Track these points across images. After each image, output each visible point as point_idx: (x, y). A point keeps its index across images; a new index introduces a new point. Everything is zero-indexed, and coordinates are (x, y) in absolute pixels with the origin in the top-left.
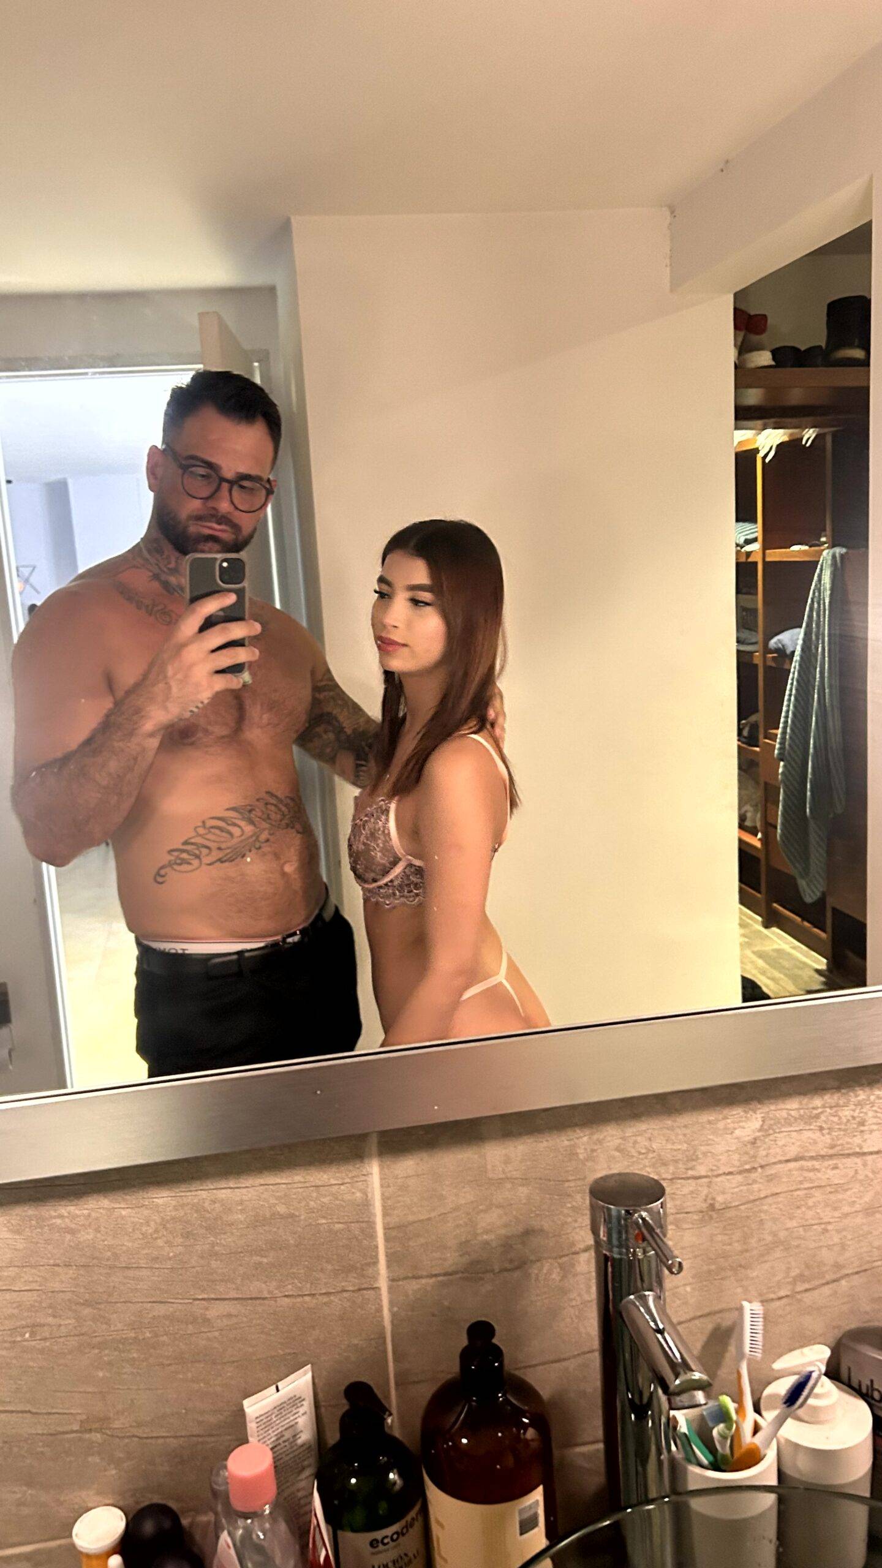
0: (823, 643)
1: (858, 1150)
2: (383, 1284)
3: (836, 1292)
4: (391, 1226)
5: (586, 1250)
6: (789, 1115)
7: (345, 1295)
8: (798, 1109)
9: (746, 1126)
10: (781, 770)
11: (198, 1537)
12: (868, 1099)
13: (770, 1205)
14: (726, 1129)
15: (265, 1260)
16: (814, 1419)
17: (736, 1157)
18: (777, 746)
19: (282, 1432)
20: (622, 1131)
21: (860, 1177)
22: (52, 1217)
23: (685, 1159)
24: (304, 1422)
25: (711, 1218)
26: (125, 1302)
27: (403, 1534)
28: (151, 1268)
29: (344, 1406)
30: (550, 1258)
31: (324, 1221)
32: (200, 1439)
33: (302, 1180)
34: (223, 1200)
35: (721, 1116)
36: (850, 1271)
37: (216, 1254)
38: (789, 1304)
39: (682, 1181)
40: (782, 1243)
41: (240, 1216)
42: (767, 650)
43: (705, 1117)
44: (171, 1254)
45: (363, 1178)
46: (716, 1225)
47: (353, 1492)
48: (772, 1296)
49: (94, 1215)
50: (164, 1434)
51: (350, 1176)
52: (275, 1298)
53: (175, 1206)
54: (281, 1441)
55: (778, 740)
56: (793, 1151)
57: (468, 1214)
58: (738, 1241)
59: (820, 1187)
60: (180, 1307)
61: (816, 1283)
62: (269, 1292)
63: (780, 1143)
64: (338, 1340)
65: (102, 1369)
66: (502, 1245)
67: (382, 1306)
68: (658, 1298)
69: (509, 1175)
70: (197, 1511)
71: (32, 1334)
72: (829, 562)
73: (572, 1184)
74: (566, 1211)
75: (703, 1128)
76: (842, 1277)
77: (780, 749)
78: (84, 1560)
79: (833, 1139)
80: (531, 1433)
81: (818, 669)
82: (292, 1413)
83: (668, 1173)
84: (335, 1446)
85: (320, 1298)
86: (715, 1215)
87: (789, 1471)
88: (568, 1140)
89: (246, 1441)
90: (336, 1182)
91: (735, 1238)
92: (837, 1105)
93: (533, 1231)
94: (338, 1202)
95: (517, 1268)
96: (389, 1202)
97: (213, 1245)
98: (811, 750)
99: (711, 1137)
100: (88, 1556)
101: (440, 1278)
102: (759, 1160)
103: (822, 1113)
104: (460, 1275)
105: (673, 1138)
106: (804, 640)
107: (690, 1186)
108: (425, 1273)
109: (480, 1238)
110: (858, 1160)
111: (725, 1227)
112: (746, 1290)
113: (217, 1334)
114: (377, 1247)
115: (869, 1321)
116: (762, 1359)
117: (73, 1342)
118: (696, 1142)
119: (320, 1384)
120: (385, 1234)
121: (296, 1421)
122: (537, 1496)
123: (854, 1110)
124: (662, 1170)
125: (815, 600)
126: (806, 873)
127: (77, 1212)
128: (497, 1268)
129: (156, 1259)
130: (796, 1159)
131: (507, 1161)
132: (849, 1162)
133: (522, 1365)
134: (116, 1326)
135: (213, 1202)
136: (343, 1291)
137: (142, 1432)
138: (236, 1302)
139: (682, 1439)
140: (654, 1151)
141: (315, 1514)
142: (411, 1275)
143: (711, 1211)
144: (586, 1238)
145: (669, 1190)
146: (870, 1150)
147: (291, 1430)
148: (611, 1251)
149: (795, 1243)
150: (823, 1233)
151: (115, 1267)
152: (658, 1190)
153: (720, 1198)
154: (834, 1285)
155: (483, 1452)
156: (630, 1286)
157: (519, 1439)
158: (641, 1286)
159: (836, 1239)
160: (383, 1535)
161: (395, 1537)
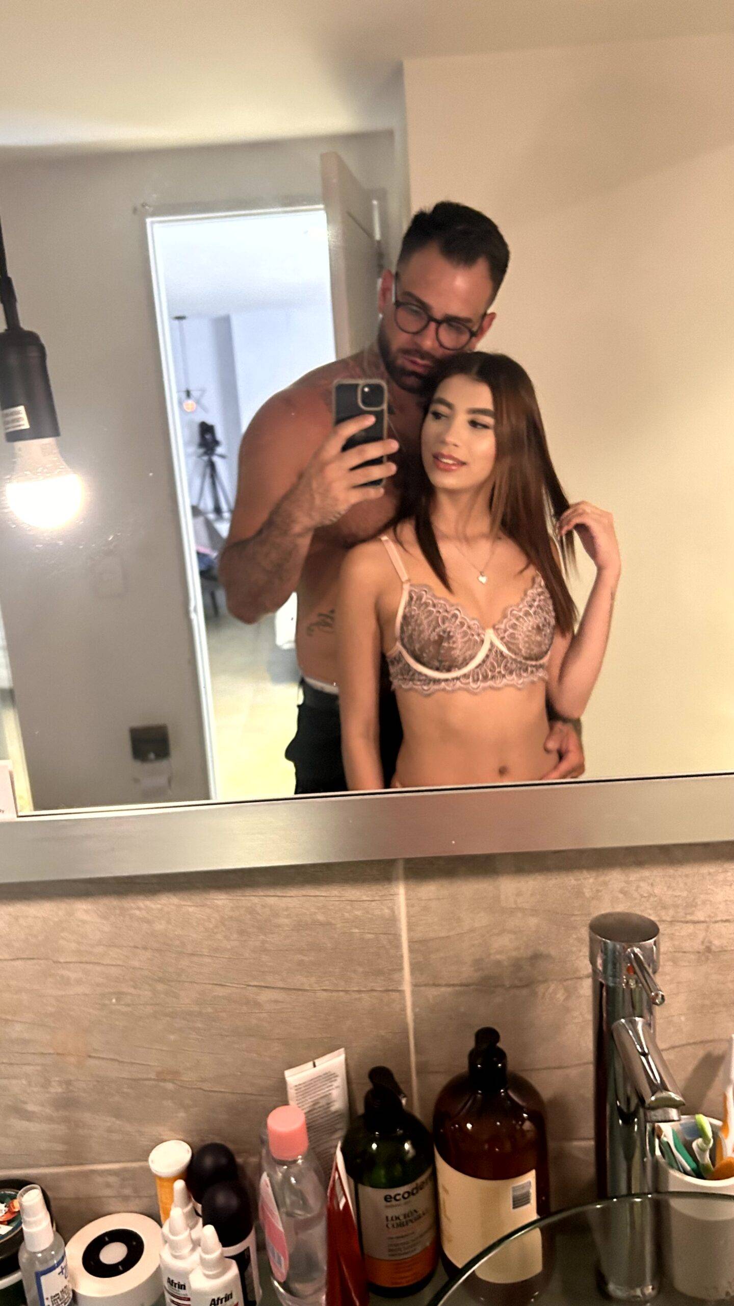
2: (407, 988)
4: (414, 940)
5: (587, 977)
7: (375, 994)
14: (725, 881)
15: (306, 959)
19: (317, 1099)
20: (626, 876)
22: (132, 908)
23: (685, 904)
24: (337, 1095)
25: (707, 959)
26: (191, 982)
27: (413, 1194)
28: (213, 956)
29: (368, 1086)
30: (555, 980)
31: (357, 931)
32: (254, 1097)
33: (338, 895)
34: (271, 905)
35: (720, 870)
37: (266, 950)
39: (679, 924)
43: (706, 869)
44: (229, 947)
45: (391, 897)
46: (712, 965)
47: (373, 1155)
50: (223, 1090)
51: (380, 894)
52: (315, 991)
53: (232, 907)
54: (316, 1107)
57: (483, 935)
58: (732, 981)
60: (236, 990)
62: (310, 985)
64: (368, 1030)
65: (174, 1033)
66: (512, 965)
67: (406, 1007)
68: (648, 1025)
69: (520, 906)
71: (118, 999)
73: (578, 918)
74: (572, 941)
75: (704, 878)
78: (158, 1182)
80: (527, 1125)
82: (326, 1086)
83: (668, 915)
84: (363, 1116)
85: (353, 994)
86: (711, 957)
88: (576, 880)
89: (286, 1103)
90: (367, 899)
91: (730, 977)
93: (541, 955)
94: (369, 916)
95: (527, 986)
96: (414, 920)
97: (263, 942)
99: (711, 887)
100: (160, 1178)
101: (457, 988)
104: (473, 987)
105: (674, 885)
107: (688, 929)
108: (444, 983)
109: (492, 957)
111: (720, 968)
114: (402, 956)
117: (149, 1010)
118: (695, 891)
119: (352, 1065)
120: (409, 946)
121: (330, 1092)
122: (530, 1178)
124: (663, 913)
127: (153, 906)
128: (507, 984)
129: (216, 950)
131: (519, 894)
133: (527, 1068)
134: (183, 1001)
135: (263, 906)
136: (372, 990)
137: (206, 1086)
138: (282, 991)
139: (665, 1148)
140: (656, 896)
141: (337, 1169)
142: (431, 982)
143: (708, 951)
144: (585, 967)
145: (668, 931)
147: (324, 1099)
148: (606, 978)
151: (183, 953)
152: (653, 930)
153: (717, 942)
155: (485, 1137)
156: (622, 1010)
157: (516, 1130)
158: (631, 1012)
160: (396, 1193)
161: (406, 1196)
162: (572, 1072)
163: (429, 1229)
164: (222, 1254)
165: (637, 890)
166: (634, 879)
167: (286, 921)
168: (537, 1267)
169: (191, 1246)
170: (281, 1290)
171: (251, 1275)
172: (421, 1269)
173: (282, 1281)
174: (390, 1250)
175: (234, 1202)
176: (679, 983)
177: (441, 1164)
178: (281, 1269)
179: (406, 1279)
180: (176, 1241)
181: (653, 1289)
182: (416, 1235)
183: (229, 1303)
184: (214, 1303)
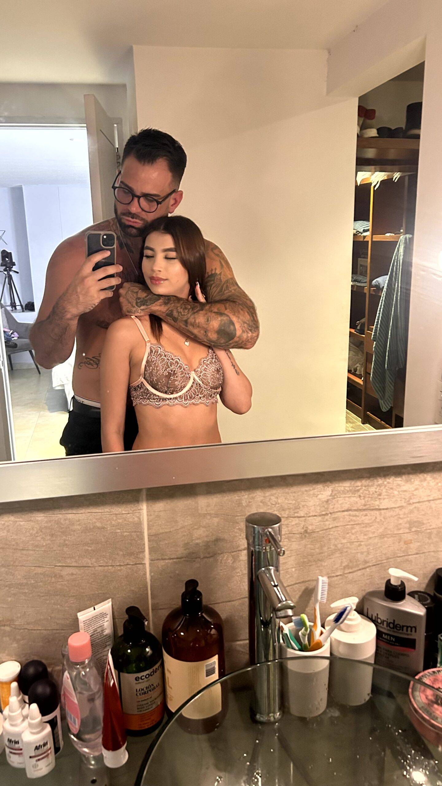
0: (398, 283)
1: (377, 507)
2: (147, 561)
3: (364, 574)
4: (151, 535)
5: (244, 550)
6: (345, 489)
7: (129, 566)
8: (349, 487)
9: (324, 493)
10: (374, 346)
11: (55, 677)
12: (383, 483)
14: (314, 494)
15: (90, 549)
16: (349, 630)
17: (318, 508)
18: (373, 334)
19: (96, 629)
20: (264, 493)
21: (378, 520)
23: (294, 508)
24: (107, 626)
25: (305, 536)
27: (151, 675)
28: (35, 550)
29: (126, 617)
30: (227, 552)
31: (119, 531)
32: (58, 631)
33: (109, 511)
34: (70, 519)
35: (311, 489)
36: (370, 565)
37: (66, 545)
38: (341, 579)
39: (292, 518)
40: (339, 550)
41: (78, 527)
42: (371, 286)
43: (304, 488)
44: (44, 544)
45: (139, 511)
46: (308, 540)
47: (128, 655)
48: (333, 575)
49: (6, 524)
50: (40, 628)
51: (132, 510)
52: (94, 567)
53: (46, 521)
54: (95, 633)
55: (373, 331)
56: (346, 506)
57: (189, 530)
58: (318, 548)
59: (359, 524)
60: (48, 569)
61: (356, 569)
62: (92, 564)
63: (340, 502)
64: (125, 588)
65: (10, 597)
66: (204, 546)
67: (146, 573)
68: (277, 570)
69: (209, 512)
70: (55, 665)
72: (403, 241)
73: (240, 518)
74: (236, 530)
75: (303, 493)
76: (367, 567)
77: (374, 335)
79: (365, 502)
80: (213, 631)
81: (395, 296)
82: (101, 620)
83: (286, 514)
84: (121, 636)
85: (116, 567)
86: (307, 535)
87: (335, 653)
88: (238, 497)
89: (79, 631)
90: (125, 512)
91: (317, 546)
92: (368, 486)
93: (220, 539)
94: (125, 522)
95: (212, 557)
96: (151, 523)
97: (65, 540)
98: (389, 336)
99: (307, 498)
100: (2, 683)
101: (175, 560)
102: (329, 510)
103: (360, 489)
104: (184, 559)
105: (288, 497)
106: (389, 280)
107: (296, 521)
108: (167, 557)
109: (194, 542)
110: (377, 512)
111: (312, 541)
112: (321, 571)
113: (66, 583)
114: (144, 544)
115: (379, 588)
116: (326, 603)
118: (299, 500)
119: (115, 608)
120: (148, 538)
121: (103, 624)
122: (215, 659)
123: (376, 488)
124: (283, 513)
125: (396, 261)
126: (384, 396)
129: (37, 546)
130: (347, 511)
131: (208, 506)
132: (372, 512)
133: (213, 603)
134: (17, 577)
135: (65, 520)
136: (128, 564)
137: (31, 627)
138: (75, 568)
139: (285, 636)
140: (279, 504)
141: (109, 664)
142: (160, 558)
143: (306, 533)
144: (243, 543)
145: (286, 523)
146: (383, 508)
147: (100, 628)
148: (254, 547)
149: (345, 550)
150: (359, 546)
151: (17, 549)
152: (278, 520)
153: (310, 528)
154: (363, 570)
155: (191, 639)
156: (262, 563)
157: (208, 634)
158: (268, 564)
159: (365, 549)
160: (142, 675)
161: (147, 676)
162: (236, 603)
163: (160, 694)
164: (41, 720)
165: (269, 501)
166: (268, 495)
167: (79, 527)
168: (219, 709)
169: (22, 719)
170: (75, 739)
171: (58, 732)
172: (156, 718)
173: (76, 733)
174: (138, 709)
175: (48, 690)
176: (291, 550)
177: (167, 658)
178: (75, 727)
179: (147, 725)
180: (14, 716)
181: (279, 715)
182: (152, 699)
183: (46, 748)
184: (37, 748)
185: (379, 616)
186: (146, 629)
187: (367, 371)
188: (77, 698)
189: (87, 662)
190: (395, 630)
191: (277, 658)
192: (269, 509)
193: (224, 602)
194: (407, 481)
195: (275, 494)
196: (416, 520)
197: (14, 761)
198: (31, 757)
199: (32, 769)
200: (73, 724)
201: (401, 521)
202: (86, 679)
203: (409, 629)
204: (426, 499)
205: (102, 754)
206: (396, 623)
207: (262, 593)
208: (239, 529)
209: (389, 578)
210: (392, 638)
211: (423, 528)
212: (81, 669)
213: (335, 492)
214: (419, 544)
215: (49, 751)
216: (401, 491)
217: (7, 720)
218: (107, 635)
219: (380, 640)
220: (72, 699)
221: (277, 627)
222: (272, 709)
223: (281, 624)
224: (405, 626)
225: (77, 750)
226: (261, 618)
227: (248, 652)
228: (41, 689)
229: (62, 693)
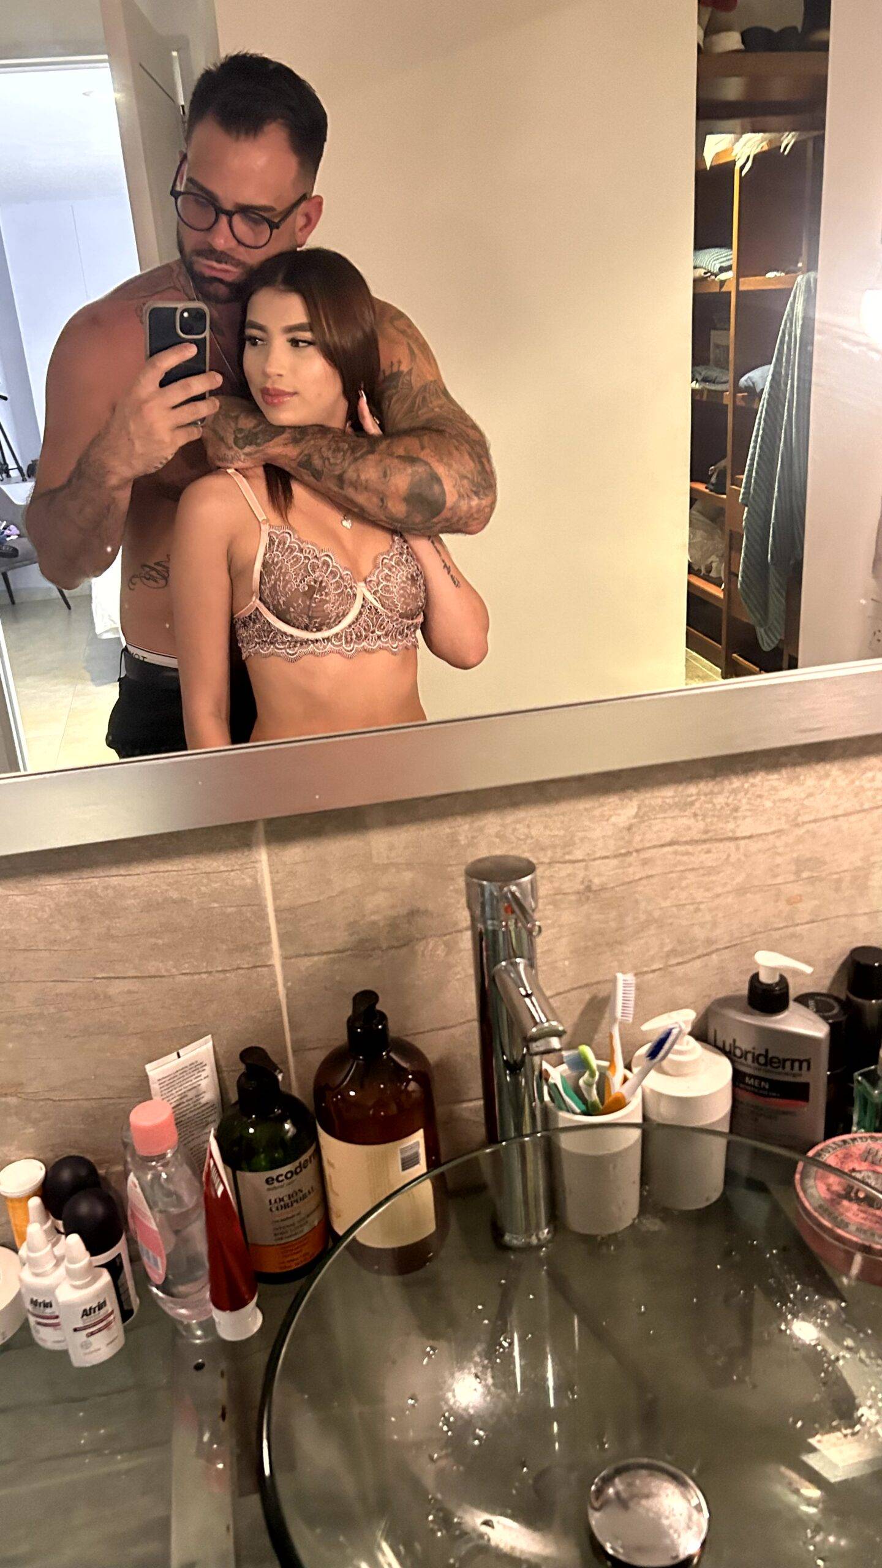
0: (793, 378)
1: (730, 835)
2: (276, 961)
3: (706, 965)
4: (281, 909)
5: (466, 929)
6: (664, 802)
7: (241, 972)
8: (673, 797)
9: (622, 813)
10: (744, 516)
12: (743, 786)
13: (645, 886)
14: (602, 816)
15: (160, 942)
16: (678, 1071)
17: (611, 842)
18: (742, 490)
19: (185, 1092)
20: (502, 818)
21: (733, 859)
23: (562, 844)
24: (206, 1086)
25: (588, 898)
26: (27, 981)
27: (297, 1173)
28: (50, 950)
29: (242, 1068)
30: (435, 936)
31: (216, 905)
32: (111, 1101)
33: (192, 867)
34: (115, 886)
35: (597, 804)
36: (719, 946)
37: (112, 936)
38: (663, 977)
39: (559, 865)
40: (656, 921)
41: (133, 901)
42: (737, 389)
43: (583, 805)
44: (68, 938)
45: (252, 865)
46: (593, 905)
47: (251, 1139)
48: (645, 969)
50: (76, 1097)
51: (240, 862)
52: (172, 976)
53: (68, 893)
54: (184, 1100)
55: (743, 485)
56: (668, 837)
57: (355, 897)
58: (614, 919)
59: (693, 869)
60: (81, 985)
61: (690, 957)
62: (167, 970)
63: (655, 829)
64: (236, 1012)
66: (390, 925)
67: (276, 982)
68: (531, 964)
69: (393, 861)
70: (111, 1162)
72: (803, 288)
73: (454, 867)
74: (449, 893)
75: (581, 815)
76: (712, 952)
77: (744, 494)
78: (10, 1204)
79: (706, 825)
80: (412, 1086)
81: (786, 407)
82: (194, 1077)
84: (236, 1103)
85: (217, 975)
86: (591, 895)
87: (653, 1116)
88: (450, 828)
89: (151, 1099)
90: (225, 869)
91: (611, 916)
92: (712, 793)
93: (418, 911)
94: (228, 887)
95: (405, 945)
96: (279, 887)
97: (109, 928)
98: (776, 494)
99: (588, 823)
100: (12, 1200)
101: (331, 956)
102: (634, 844)
103: (696, 800)
104: (349, 953)
105: (551, 824)
106: (773, 375)
107: (567, 870)
108: (316, 952)
109: (367, 919)
110: (732, 845)
111: (601, 907)
112: (621, 963)
114: (269, 928)
116: (633, 1023)
118: (572, 829)
119: (221, 1052)
120: (276, 916)
121: (199, 1083)
122: (419, 1137)
123: (728, 798)
124: (541, 855)
125: (787, 332)
128: (384, 946)
129: (54, 942)
130: (671, 843)
131: (391, 848)
132: (721, 845)
133: (412, 1033)
134: (20, 1003)
135: (106, 888)
136: (238, 968)
137: (56, 1096)
138: (135, 980)
139: (553, 1089)
140: (532, 838)
141: (211, 1156)
142: (303, 953)
143: (588, 892)
144: (463, 917)
145: (547, 873)
146: (744, 834)
147: (193, 1091)
148: (485, 923)
149: (670, 921)
150: (695, 912)
151: (14, 949)
152: (529, 868)
153: (597, 881)
154: (706, 957)
155: (370, 1103)
156: (502, 954)
157: (402, 1092)
158: (512, 954)
159: (708, 918)
160: (278, 1174)
161: (289, 1175)
162: (457, 1031)
163: (317, 1207)
164: (90, 1263)
165: (513, 834)
166: (509, 821)
168: (431, 1227)
169: (53, 1262)
170: (160, 1294)
171: (125, 1283)
172: (310, 1251)
173: (160, 1282)
174: (275, 1235)
175: (100, 1210)
176: (560, 926)
177: (325, 1138)
179: (296, 1262)
180: (36, 1258)
181: (548, 1233)
182: (302, 1216)
183: (103, 1311)
184: (86, 1313)
185: (737, 1044)
186: (282, 1088)
187: (733, 569)
188: (155, 1220)
189: (169, 1155)
190: (769, 1067)
191: (539, 1128)
192: (512, 848)
193: (433, 1030)
194: (790, 781)
195: (523, 819)
196: (808, 855)
197: (47, 1338)
198: (75, 1330)
199: (81, 1351)
200: (155, 1268)
201: (779, 860)
202: (171, 1187)
203: (797, 1065)
204: (828, 814)
205: (212, 1317)
206: (770, 1056)
207: (504, 1011)
208: (456, 891)
209: (755, 972)
210: (763, 1083)
211: (824, 870)
212: (160, 1168)
213: (644, 810)
214: (817, 902)
215: (112, 1317)
216: (780, 800)
217: (27, 1265)
218: (207, 1103)
219: (741, 1089)
220: (146, 1222)
221: (536, 1073)
222: (533, 1223)
223: (546, 1066)
224: (788, 1060)
225: (165, 1313)
226: (505, 1058)
227: (483, 1121)
228: (84, 1208)
229: (129, 1213)
